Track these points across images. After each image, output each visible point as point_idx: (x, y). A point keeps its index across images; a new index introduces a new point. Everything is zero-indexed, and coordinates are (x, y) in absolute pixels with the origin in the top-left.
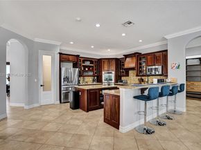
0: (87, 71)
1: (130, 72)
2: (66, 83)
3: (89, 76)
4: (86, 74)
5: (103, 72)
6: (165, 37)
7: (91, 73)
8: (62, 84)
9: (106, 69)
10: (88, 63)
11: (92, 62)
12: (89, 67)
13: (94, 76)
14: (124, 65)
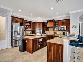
0: (27, 28)
1: (49, 29)
2: (16, 35)
3: (28, 31)
4: (27, 29)
5: (36, 29)
6: (69, 13)
7: (30, 29)
8: (13, 35)
9: (38, 27)
10: (28, 24)
11: (30, 23)
12: (29, 26)
13: (31, 31)
14: (46, 26)
